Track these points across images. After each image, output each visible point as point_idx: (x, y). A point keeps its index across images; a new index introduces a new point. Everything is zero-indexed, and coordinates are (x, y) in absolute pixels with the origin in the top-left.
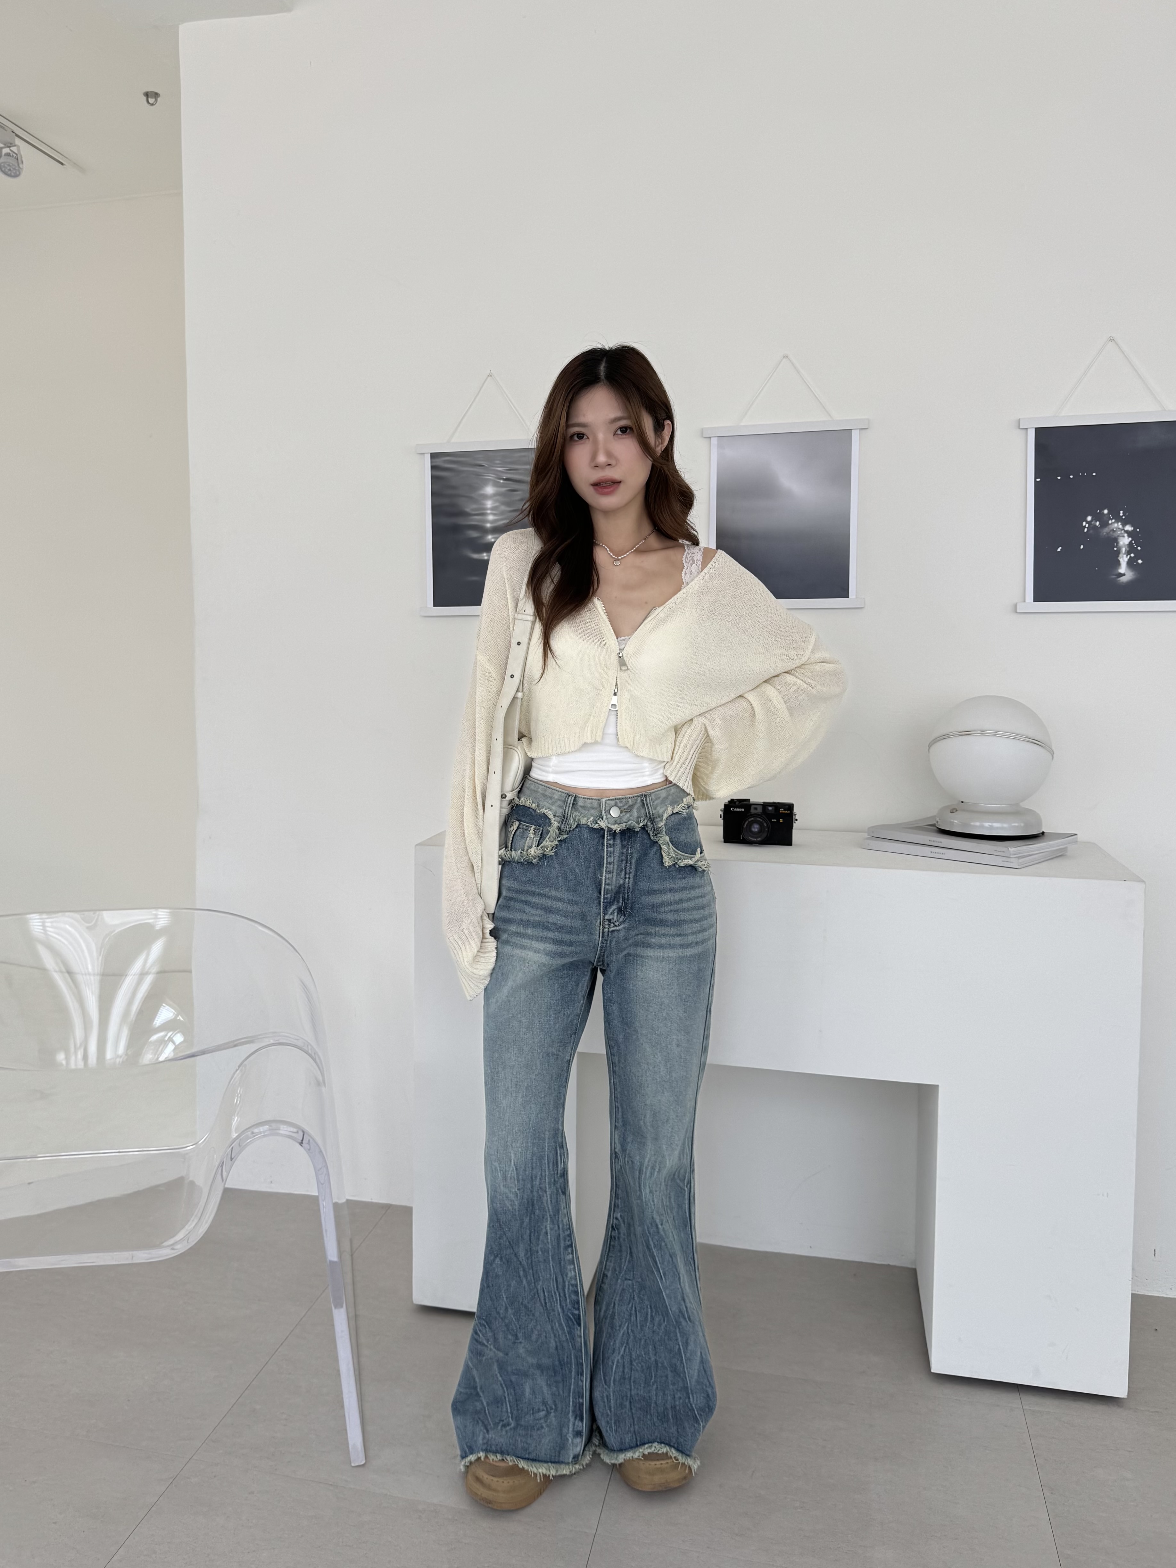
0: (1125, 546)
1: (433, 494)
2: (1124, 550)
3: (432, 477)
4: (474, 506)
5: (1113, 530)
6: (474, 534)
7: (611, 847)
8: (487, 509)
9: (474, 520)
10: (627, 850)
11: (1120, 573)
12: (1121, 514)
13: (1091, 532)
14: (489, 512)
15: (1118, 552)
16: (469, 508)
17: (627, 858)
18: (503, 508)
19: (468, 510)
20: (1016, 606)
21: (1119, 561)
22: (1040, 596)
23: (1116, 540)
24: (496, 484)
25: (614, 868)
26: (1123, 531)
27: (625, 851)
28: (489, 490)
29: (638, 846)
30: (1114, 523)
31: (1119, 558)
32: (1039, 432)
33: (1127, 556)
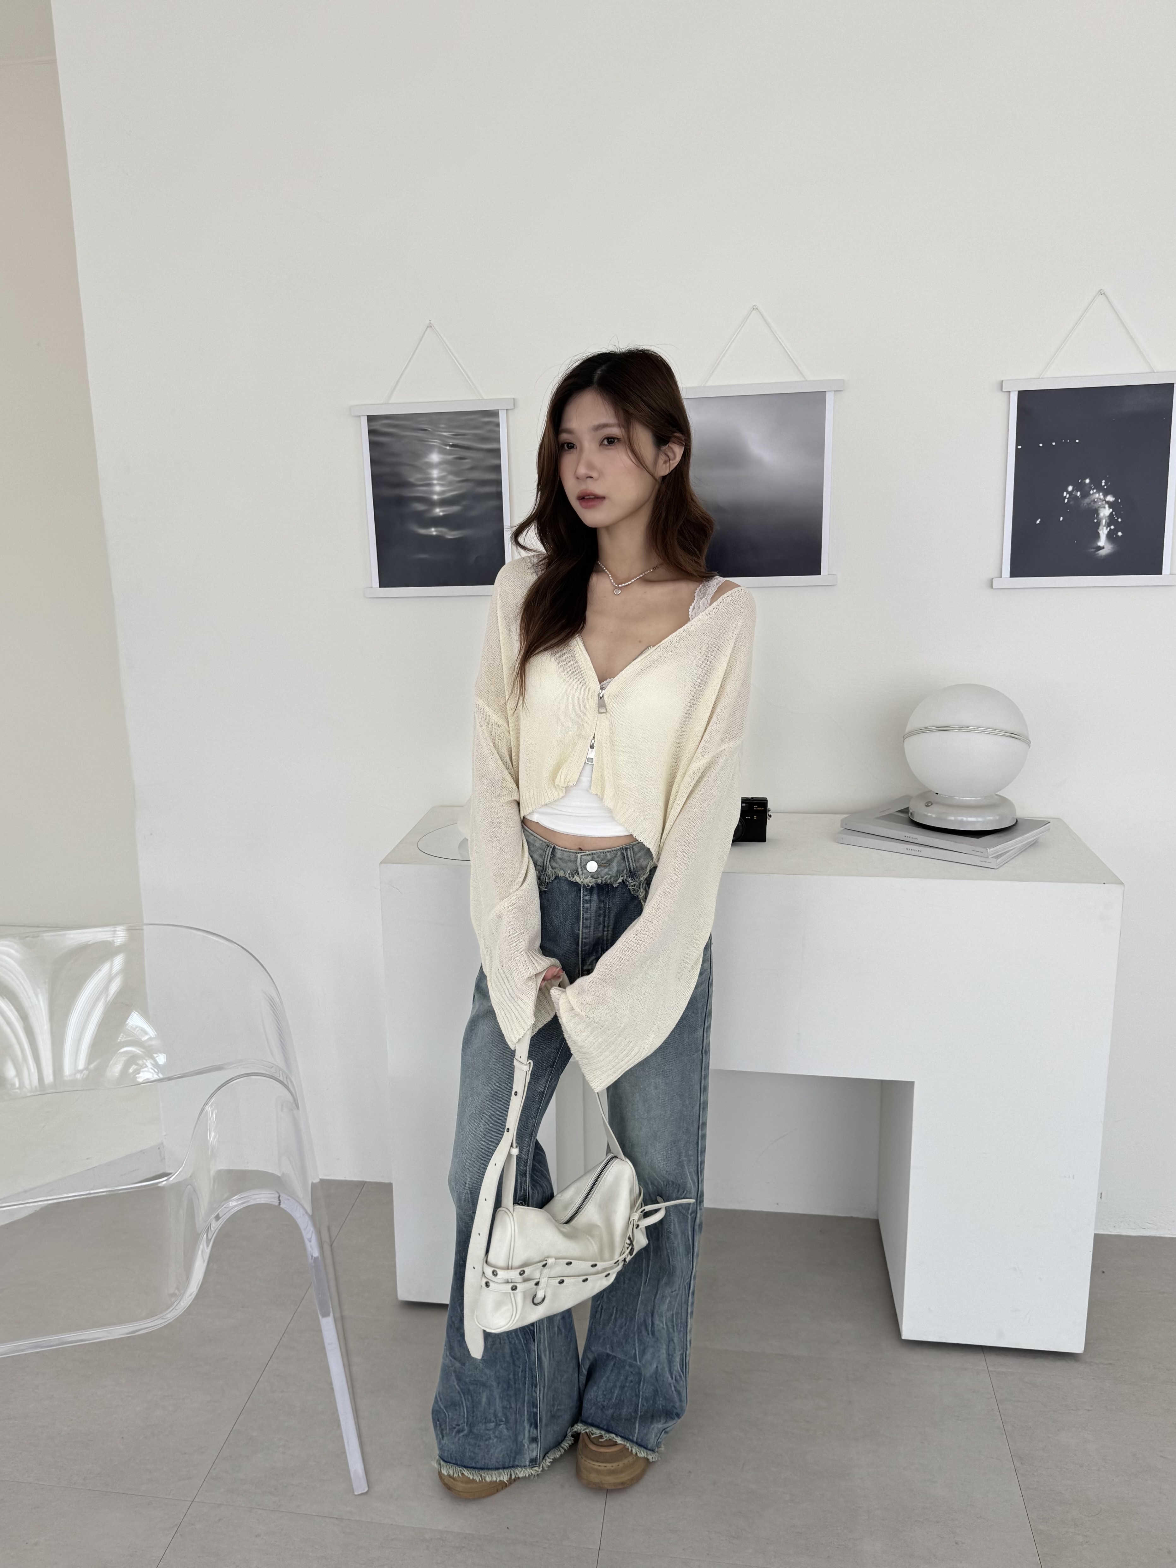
0: (1105, 518)
1: (374, 462)
2: (1104, 522)
3: (373, 445)
4: (419, 476)
5: (1094, 500)
6: (420, 507)
7: (587, 903)
8: (432, 479)
9: (419, 492)
10: (605, 905)
11: (1100, 546)
12: (1103, 484)
13: (1072, 503)
14: (435, 482)
15: (1098, 524)
16: (414, 478)
17: (605, 912)
18: (451, 478)
19: (412, 480)
20: (992, 581)
21: (1099, 533)
22: (1016, 572)
23: (1096, 512)
24: (442, 451)
25: (591, 924)
26: (1104, 502)
27: (602, 906)
28: (435, 457)
29: (617, 900)
30: (1096, 493)
31: (1099, 531)
32: (1022, 395)
33: (1107, 528)
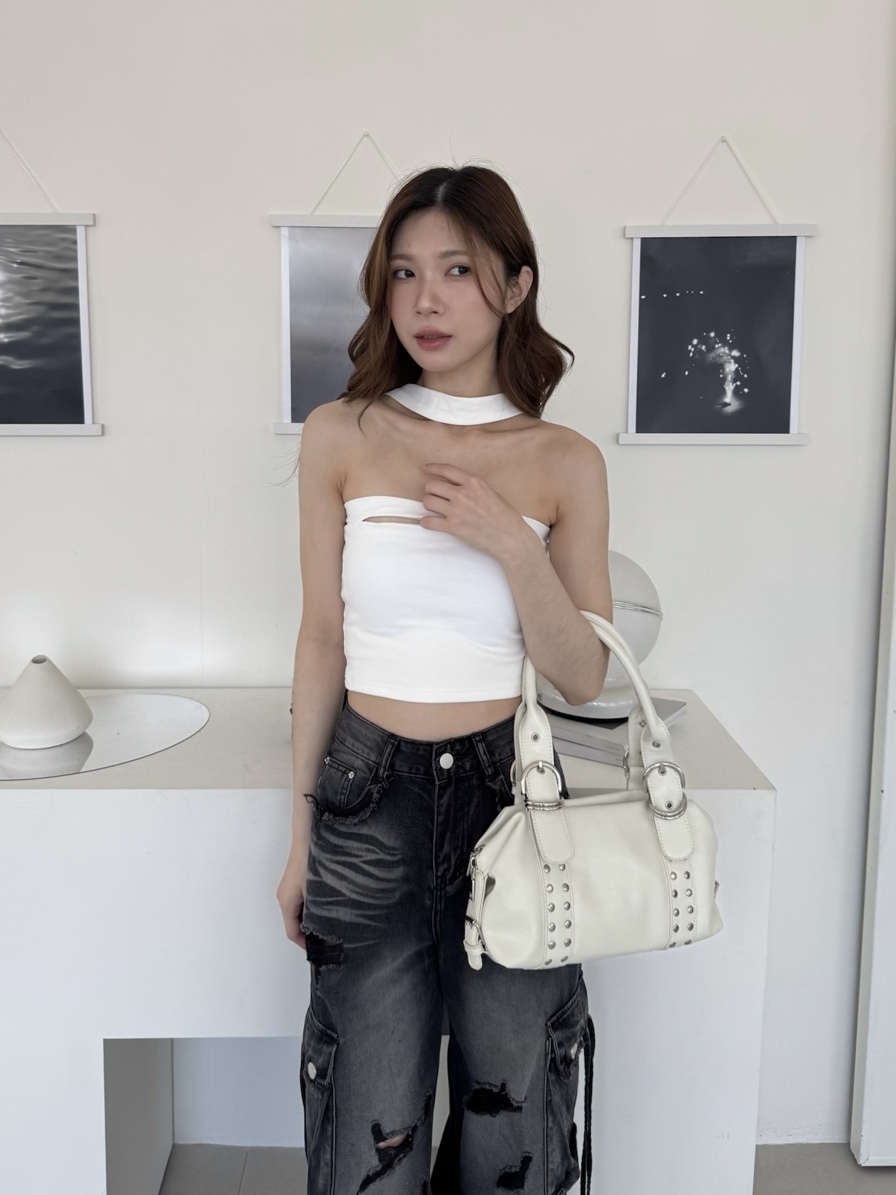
2: (729, 377)
5: (719, 355)
11: (726, 403)
12: (728, 338)
15: (724, 380)
20: (618, 436)
21: (725, 390)
23: (721, 367)
26: (729, 357)
32: (646, 242)
33: (733, 384)
